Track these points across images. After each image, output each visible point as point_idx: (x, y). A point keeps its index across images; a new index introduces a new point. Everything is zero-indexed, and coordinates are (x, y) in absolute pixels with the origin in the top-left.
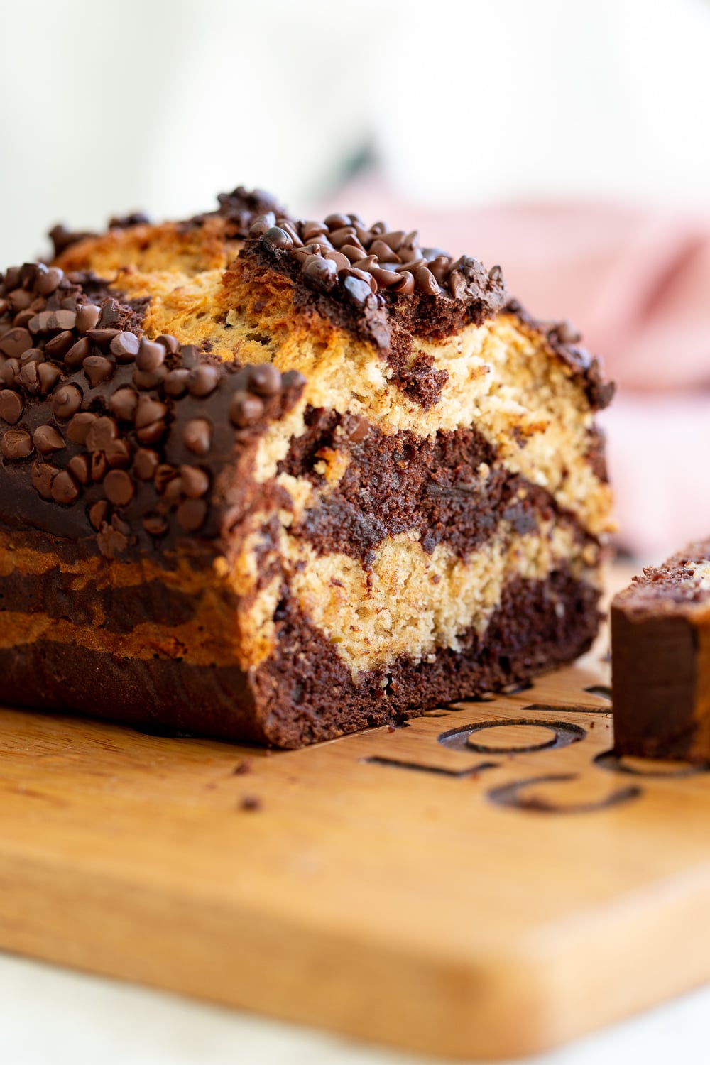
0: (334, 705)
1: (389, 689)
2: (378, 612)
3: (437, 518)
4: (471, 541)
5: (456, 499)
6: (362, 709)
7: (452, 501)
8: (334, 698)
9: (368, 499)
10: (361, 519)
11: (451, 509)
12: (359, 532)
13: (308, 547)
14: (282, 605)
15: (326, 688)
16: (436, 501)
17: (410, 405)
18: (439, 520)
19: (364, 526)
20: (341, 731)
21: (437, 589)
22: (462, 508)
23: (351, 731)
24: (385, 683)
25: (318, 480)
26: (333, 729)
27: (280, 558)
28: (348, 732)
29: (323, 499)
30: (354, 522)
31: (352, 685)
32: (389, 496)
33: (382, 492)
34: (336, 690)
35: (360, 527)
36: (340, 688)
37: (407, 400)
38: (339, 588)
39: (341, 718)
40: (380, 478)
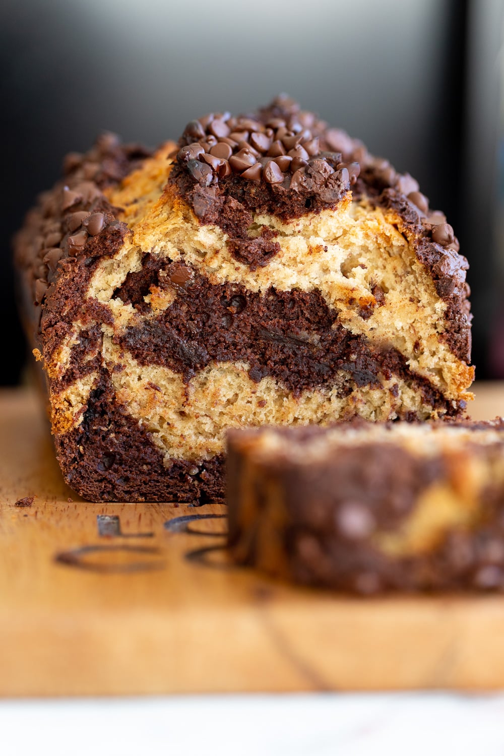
0: (139, 478)
1: (197, 477)
2: (197, 417)
3: (268, 357)
4: (303, 381)
5: (288, 345)
6: (168, 486)
7: (284, 346)
8: (142, 473)
9: (195, 331)
10: (184, 343)
11: (284, 353)
12: (180, 353)
13: (128, 356)
14: (97, 393)
15: (135, 464)
16: (268, 344)
17: (237, 264)
18: (269, 359)
19: (186, 349)
20: (143, 498)
21: (263, 411)
22: (295, 354)
23: (153, 501)
24: (195, 471)
25: (144, 308)
26: (136, 495)
27: (99, 359)
28: (151, 501)
29: (147, 323)
30: (175, 345)
31: (162, 467)
32: (217, 331)
33: (210, 327)
34: (145, 467)
35: (182, 349)
36: (149, 467)
37: (233, 260)
38: (157, 391)
39: (144, 489)
40: (209, 317)
